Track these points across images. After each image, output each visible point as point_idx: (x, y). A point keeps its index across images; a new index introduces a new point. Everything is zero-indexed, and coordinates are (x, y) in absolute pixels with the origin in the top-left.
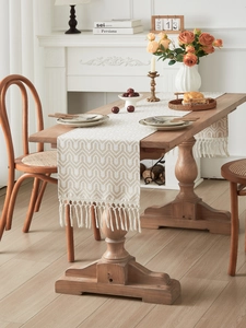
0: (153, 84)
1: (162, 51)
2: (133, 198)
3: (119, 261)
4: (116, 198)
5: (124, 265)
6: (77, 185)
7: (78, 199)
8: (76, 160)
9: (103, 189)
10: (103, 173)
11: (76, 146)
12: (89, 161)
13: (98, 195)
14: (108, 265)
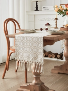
0: (56, 22)
1: (60, 11)
2: (41, 60)
3: (37, 84)
4: (35, 59)
5: (39, 86)
6: (22, 54)
7: (22, 59)
8: (21, 44)
9: (30, 56)
10: (30, 49)
11: (21, 39)
12: (26, 44)
13: (29, 58)
14: (34, 85)
